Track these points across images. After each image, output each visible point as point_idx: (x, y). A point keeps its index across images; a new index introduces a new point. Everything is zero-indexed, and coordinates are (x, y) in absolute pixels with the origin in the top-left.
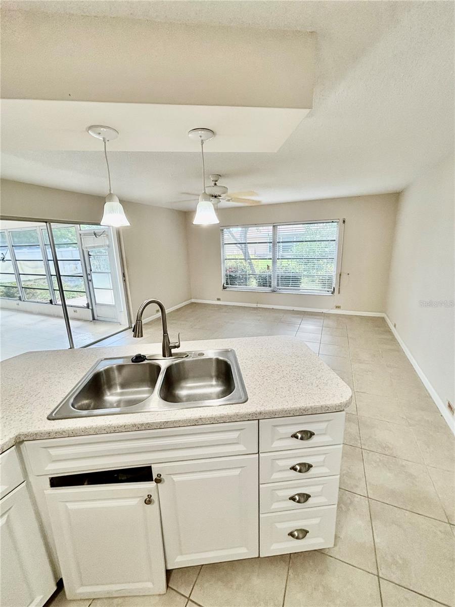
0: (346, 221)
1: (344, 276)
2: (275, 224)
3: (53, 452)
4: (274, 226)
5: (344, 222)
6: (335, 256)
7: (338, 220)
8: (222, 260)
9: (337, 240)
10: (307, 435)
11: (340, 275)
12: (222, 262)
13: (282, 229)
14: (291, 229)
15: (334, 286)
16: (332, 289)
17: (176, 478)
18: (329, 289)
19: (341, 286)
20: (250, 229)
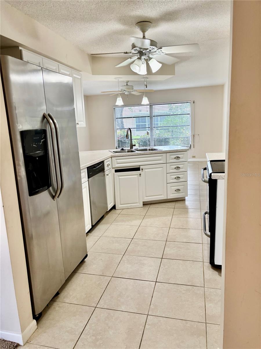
0: (195, 102)
1: (196, 136)
2: (151, 104)
3: (118, 161)
4: (150, 105)
5: (194, 102)
6: (190, 123)
7: (190, 102)
8: (115, 130)
9: (190, 114)
10: (178, 158)
11: (194, 136)
12: (115, 131)
13: (156, 108)
14: (162, 107)
15: (190, 143)
16: (190, 145)
17: (146, 170)
18: (188, 146)
19: (195, 143)
20: (124, 108)
